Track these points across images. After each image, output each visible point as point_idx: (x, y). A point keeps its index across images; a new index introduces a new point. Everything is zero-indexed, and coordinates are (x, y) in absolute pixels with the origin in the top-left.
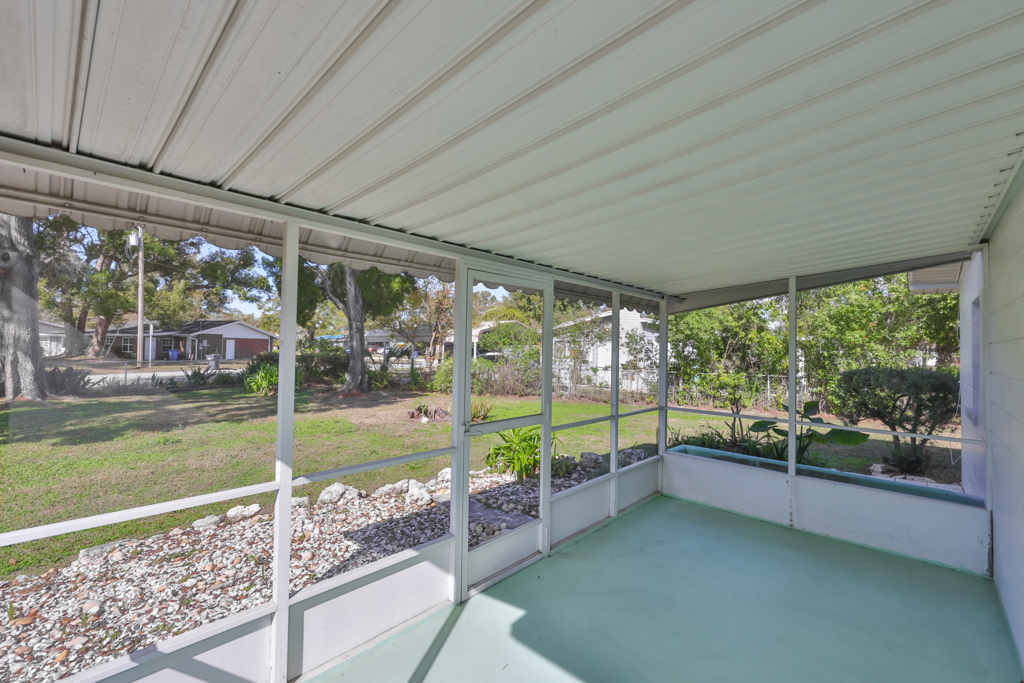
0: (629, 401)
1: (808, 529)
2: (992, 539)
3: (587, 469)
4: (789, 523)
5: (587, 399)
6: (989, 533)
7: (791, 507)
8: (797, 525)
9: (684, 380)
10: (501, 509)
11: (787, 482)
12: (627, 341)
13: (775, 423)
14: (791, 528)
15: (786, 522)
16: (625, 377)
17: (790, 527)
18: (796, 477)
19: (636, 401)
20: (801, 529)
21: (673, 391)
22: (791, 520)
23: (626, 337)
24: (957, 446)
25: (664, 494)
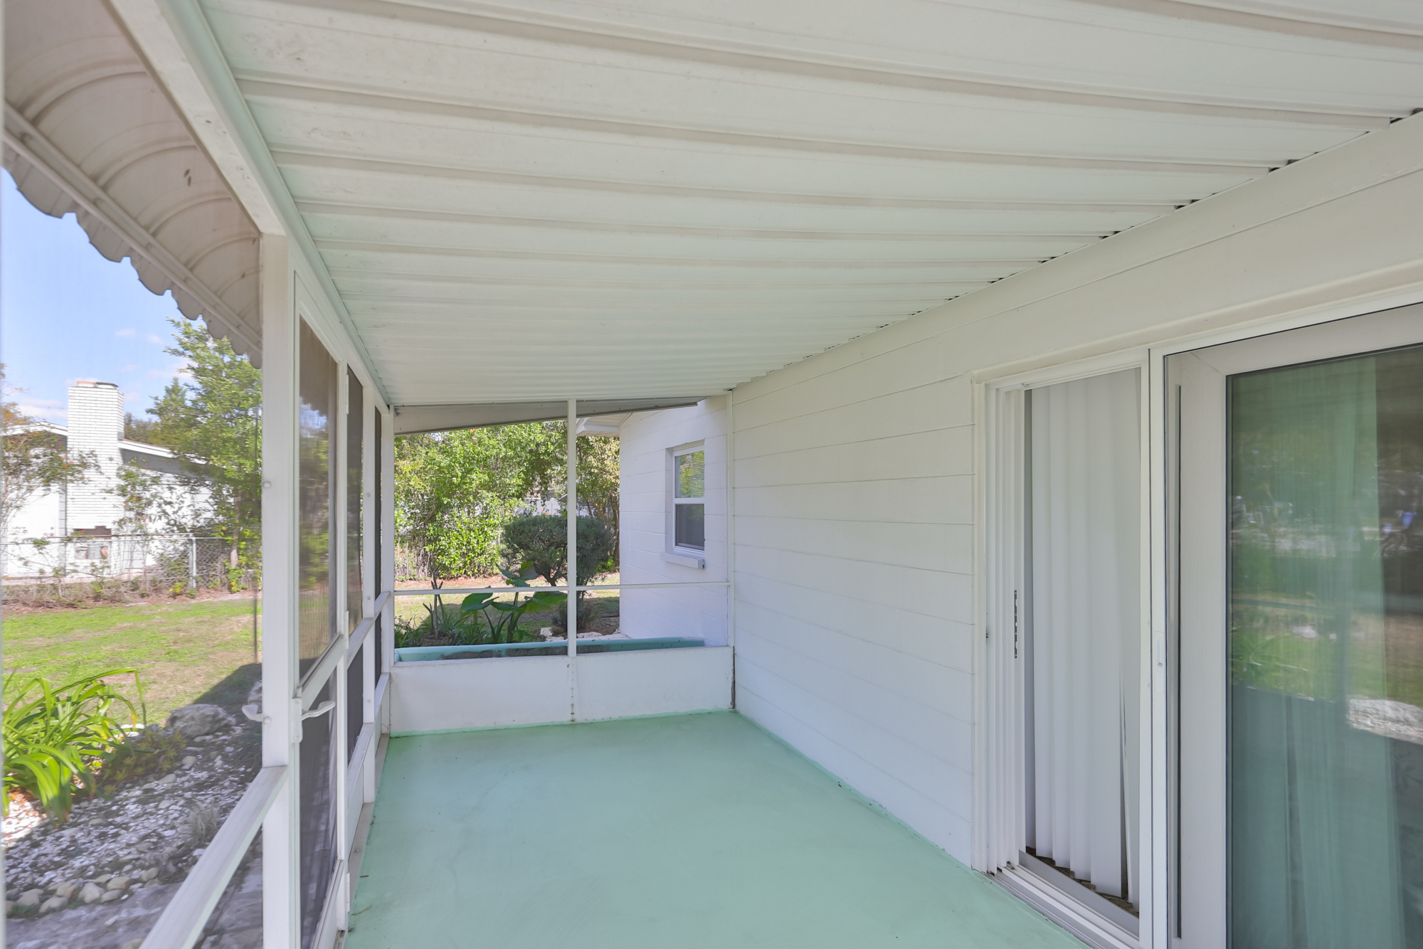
0: (127, 597)
1: (590, 719)
2: (734, 673)
3: (198, 739)
4: (570, 717)
5: (19, 606)
6: (732, 668)
7: (572, 697)
8: (579, 718)
9: (239, 549)
10: (82, 903)
11: (568, 666)
12: (123, 483)
13: (491, 594)
14: (573, 725)
15: (566, 718)
16: (83, 553)
17: (571, 723)
18: (578, 657)
19: (142, 596)
20: (584, 721)
21: (218, 570)
22: (572, 714)
23: (119, 476)
24: (614, 593)
25: (392, 735)
